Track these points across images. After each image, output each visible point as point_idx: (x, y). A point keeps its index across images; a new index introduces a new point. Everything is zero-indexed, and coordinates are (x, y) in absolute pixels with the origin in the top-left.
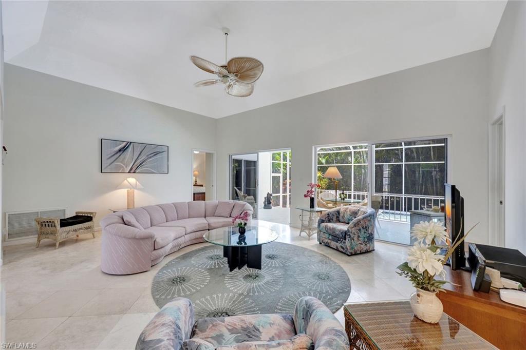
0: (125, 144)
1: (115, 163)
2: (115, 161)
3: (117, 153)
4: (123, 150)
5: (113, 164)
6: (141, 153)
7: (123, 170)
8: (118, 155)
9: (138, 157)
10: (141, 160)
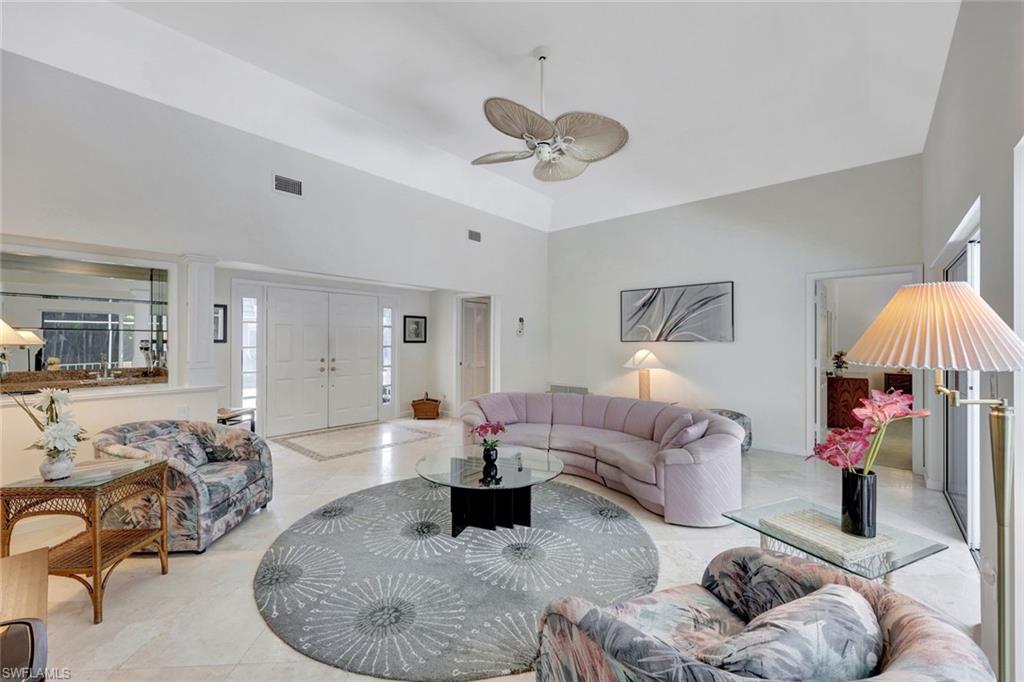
0: (651, 292)
1: (638, 326)
2: (637, 322)
3: (640, 310)
4: (648, 303)
5: (635, 328)
6: (677, 303)
7: (649, 337)
8: (642, 312)
9: (672, 312)
10: (676, 317)
